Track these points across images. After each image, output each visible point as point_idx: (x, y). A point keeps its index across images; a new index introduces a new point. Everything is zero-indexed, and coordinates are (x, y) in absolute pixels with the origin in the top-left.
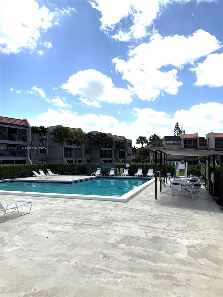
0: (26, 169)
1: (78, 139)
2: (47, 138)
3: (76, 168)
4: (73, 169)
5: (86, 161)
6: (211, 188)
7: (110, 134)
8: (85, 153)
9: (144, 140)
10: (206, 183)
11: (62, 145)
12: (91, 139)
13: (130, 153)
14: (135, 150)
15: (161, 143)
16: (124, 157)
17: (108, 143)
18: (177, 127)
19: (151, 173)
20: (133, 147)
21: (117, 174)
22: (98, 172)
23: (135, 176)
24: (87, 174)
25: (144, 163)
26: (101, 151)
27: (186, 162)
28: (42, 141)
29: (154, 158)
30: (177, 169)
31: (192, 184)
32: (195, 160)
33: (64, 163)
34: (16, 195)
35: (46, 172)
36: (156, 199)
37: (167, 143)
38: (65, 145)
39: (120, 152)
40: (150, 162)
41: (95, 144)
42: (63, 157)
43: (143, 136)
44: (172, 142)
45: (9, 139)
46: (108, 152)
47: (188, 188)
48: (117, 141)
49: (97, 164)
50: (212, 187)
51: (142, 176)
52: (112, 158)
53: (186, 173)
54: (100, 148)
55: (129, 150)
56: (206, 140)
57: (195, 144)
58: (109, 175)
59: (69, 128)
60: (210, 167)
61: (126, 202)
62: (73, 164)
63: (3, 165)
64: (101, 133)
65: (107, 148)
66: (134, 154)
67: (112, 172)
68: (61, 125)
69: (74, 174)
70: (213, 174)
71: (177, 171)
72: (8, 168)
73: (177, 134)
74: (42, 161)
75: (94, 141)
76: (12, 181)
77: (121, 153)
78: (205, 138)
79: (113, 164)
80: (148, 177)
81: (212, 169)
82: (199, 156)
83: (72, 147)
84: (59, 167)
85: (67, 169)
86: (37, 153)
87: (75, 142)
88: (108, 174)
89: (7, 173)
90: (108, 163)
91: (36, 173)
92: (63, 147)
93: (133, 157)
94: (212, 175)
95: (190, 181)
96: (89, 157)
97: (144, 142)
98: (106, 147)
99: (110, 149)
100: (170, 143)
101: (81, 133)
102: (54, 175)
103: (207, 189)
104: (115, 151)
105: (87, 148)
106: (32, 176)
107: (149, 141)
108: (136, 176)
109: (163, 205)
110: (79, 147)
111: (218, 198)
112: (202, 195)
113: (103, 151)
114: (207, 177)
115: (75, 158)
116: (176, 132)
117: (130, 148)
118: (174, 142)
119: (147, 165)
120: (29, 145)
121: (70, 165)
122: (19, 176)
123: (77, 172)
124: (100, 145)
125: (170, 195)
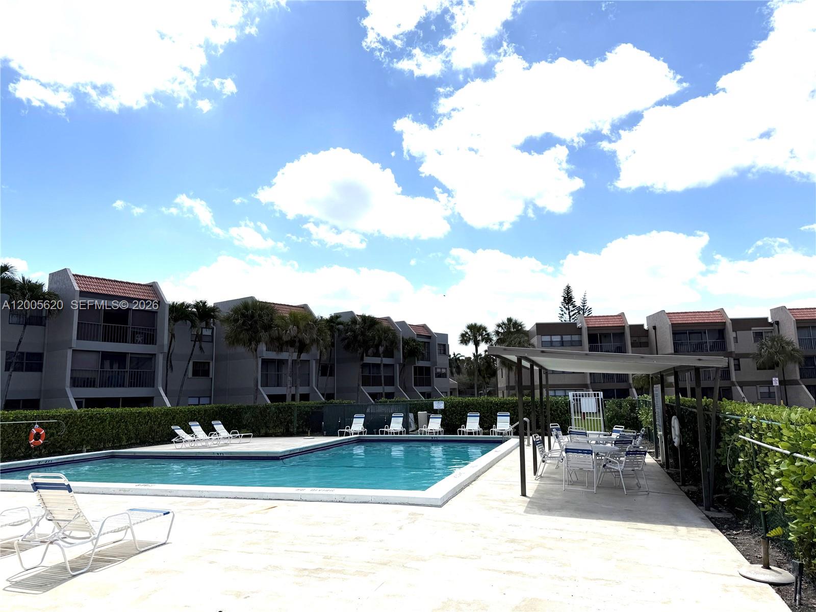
0: (154, 422)
1: (299, 335)
2: (212, 333)
3: (296, 415)
4: (285, 419)
5: (323, 395)
6: (671, 461)
7: (388, 319)
8: (320, 374)
9: (481, 335)
10: (657, 448)
11: (256, 350)
12: (336, 335)
13: (444, 371)
14: (456, 362)
15: (528, 341)
16: (429, 383)
17: (384, 343)
18: (568, 299)
19: (503, 423)
20: (451, 353)
21: (410, 430)
22: (358, 425)
23: (460, 434)
24: (325, 432)
25: (484, 398)
26: (365, 366)
27: (599, 392)
28: (200, 341)
29: (509, 382)
30: (575, 412)
31: (620, 451)
32: (622, 386)
33: (260, 403)
34: (126, 493)
35: (209, 430)
36: (524, 494)
37: (542, 342)
38: (264, 351)
39: (415, 368)
40: (500, 395)
41: (347, 347)
42: (257, 386)
43: (479, 324)
44: (557, 338)
45: (106, 339)
46: (382, 368)
47: (610, 462)
48: (406, 337)
49: (352, 402)
50: (676, 460)
51: (479, 434)
52: (393, 385)
53: (600, 424)
54: (362, 359)
55: (442, 362)
56: (647, 331)
57: (618, 344)
58: (387, 433)
59: (274, 304)
60: (667, 402)
61: (440, 506)
62: (287, 403)
63: (87, 411)
64: (364, 318)
65: (380, 358)
66: (455, 375)
67: (396, 424)
68: (252, 298)
69: (288, 433)
70: (675, 422)
71: (575, 419)
72: (103, 421)
73: (570, 317)
74: (199, 398)
75: (344, 339)
76: (113, 456)
77: (420, 371)
78: (646, 327)
79: (397, 402)
80: (496, 436)
81: (672, 407)
82: (633, 375)
83: (284, 356)
84: (246, 413)
85: (268, 418)
86: (185, 375)
87: (291, 343)
88: (385, 429)
89: (98, 433)
90: (383, 399)
91: (180, 432)
92: (257, 358)
93: (453, 382)
94: (673, 425)
95: (615, 444)
96: (329, 382)
97: (482, 340)
98: (376, 354)
99: (387, 361)
100: (551, 342)
101: (310, 318)
102: (231, 436)
103: (660, 464)
104: (403, 366)
105: (325, 357)
106: (169, 442)
107: (495, 338)
108: (463, 434)
109: (543, 510)
110: (304, 356)
111: (694, 488)
112: (649, 482)
113: (368, 365)
114: (660, 433)
115: (290, 387)
116: (567, 312)
117: (443, 357)
118: (562, 338)
119: (491, 402)
120: (161, 353)
121: (278, 409)
122: (132, 441)
123: (298, 428)
124: (360, 351)
125: (560, 483)
